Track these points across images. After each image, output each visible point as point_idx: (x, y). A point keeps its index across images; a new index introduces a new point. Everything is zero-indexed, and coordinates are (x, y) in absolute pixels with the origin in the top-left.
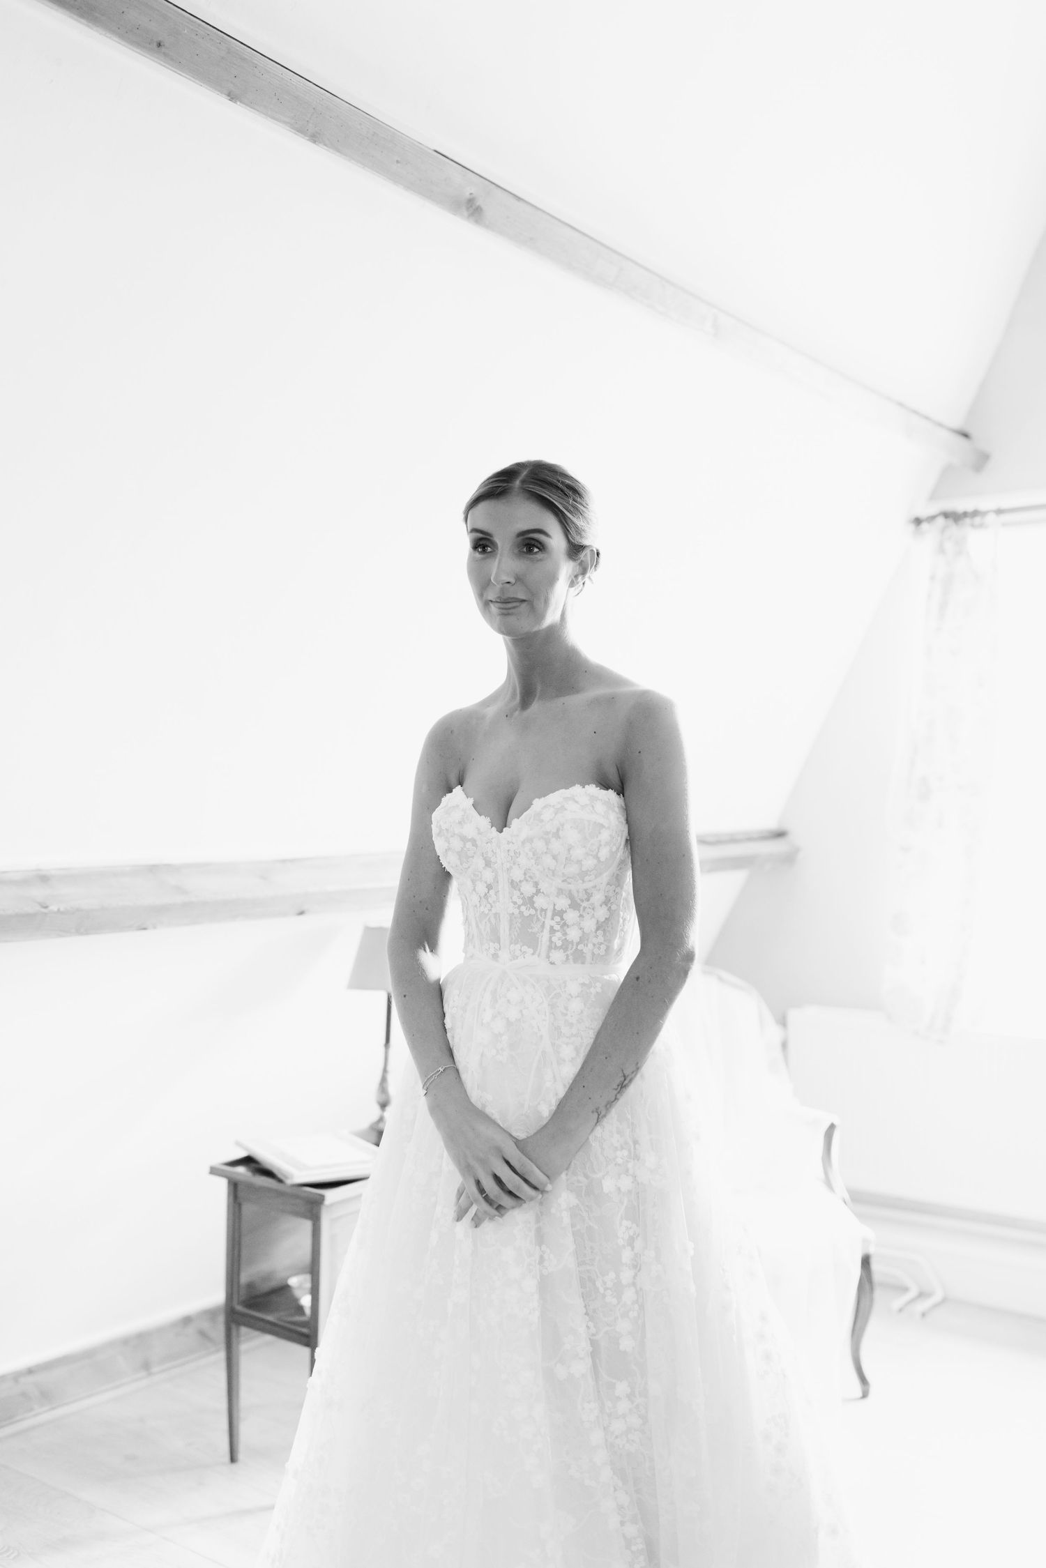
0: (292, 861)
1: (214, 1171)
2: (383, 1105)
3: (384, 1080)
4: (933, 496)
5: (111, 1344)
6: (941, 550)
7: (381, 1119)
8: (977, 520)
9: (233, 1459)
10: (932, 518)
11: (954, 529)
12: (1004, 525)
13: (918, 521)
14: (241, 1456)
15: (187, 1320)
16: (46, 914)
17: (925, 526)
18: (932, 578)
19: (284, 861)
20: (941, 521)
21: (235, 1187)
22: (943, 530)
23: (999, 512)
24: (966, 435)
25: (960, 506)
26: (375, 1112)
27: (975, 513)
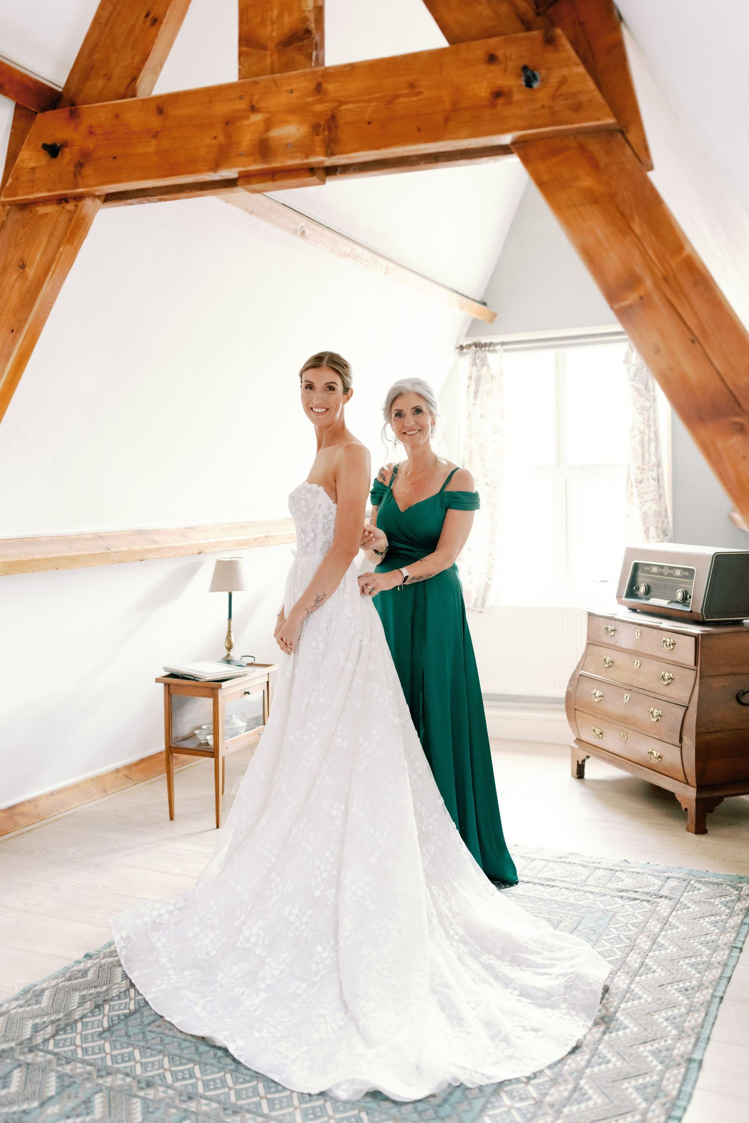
0: (191, 528)
1: (157, 680)
2: (229, 649)
3: (229, 635)
4: (468, 335)
5: (85, 782)
6: (474, 364)
7: (228, 655)
8: (492, 348)
9: (172, 819)
10: (469, 346)
11: (480, 353)
12: (505, 350)
13: (462, 348)
14: (175, 817)
15: (117, 771)
16: (110, 553)
17: (465, 350)
18: (470, 378)
19: (188, 528)
20: (473, 348)
21: (168, 686)
22: (475, 354)
23: (503, 344)
24: (485, 304)
25: (484, 340)
26: (226, 652)
27: (491, 344)
